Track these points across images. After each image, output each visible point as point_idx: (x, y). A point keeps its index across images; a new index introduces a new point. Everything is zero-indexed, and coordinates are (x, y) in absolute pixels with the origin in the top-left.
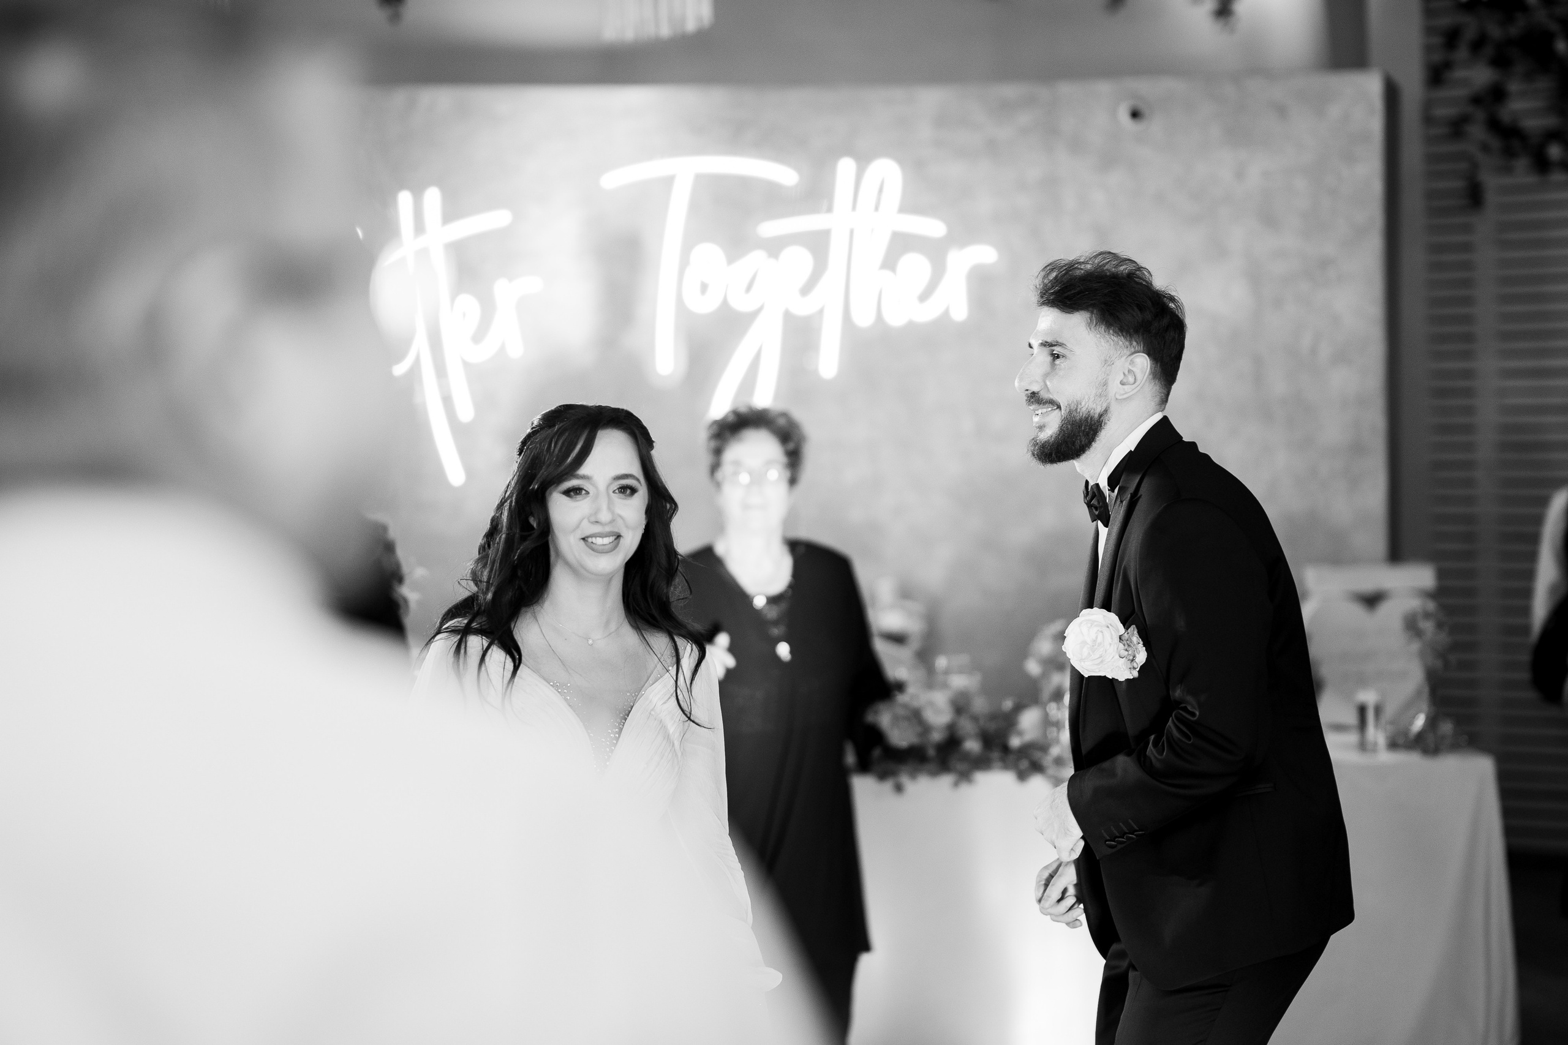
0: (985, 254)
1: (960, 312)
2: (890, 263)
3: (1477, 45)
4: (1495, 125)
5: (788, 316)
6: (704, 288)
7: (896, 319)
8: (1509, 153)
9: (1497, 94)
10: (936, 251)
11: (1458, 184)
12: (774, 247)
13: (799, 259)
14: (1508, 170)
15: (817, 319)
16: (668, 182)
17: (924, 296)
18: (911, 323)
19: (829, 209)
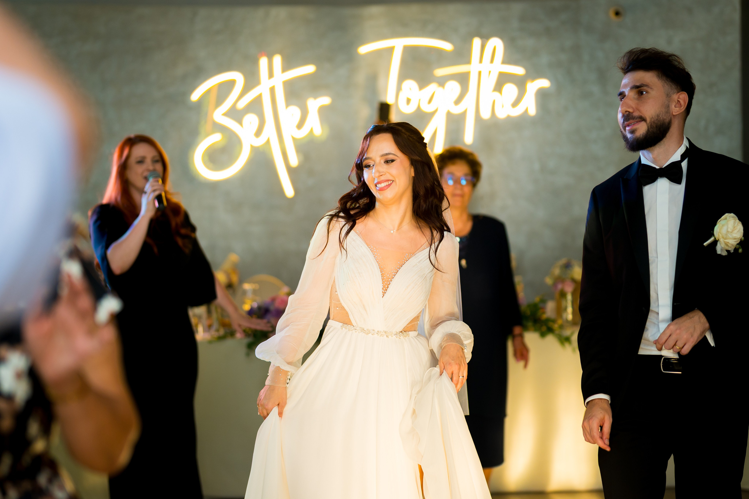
0: (544, 83)
1: (532, 111)
2: (498, 87)
5: (449, 114)
6: (408, 101)
7: (501, 114)
12: (442, 82)
13: (454, 87)
15: (463, 115)
16: (391, 50)
17: (515, 104)
18: (509, 117)
19: (468, 62)
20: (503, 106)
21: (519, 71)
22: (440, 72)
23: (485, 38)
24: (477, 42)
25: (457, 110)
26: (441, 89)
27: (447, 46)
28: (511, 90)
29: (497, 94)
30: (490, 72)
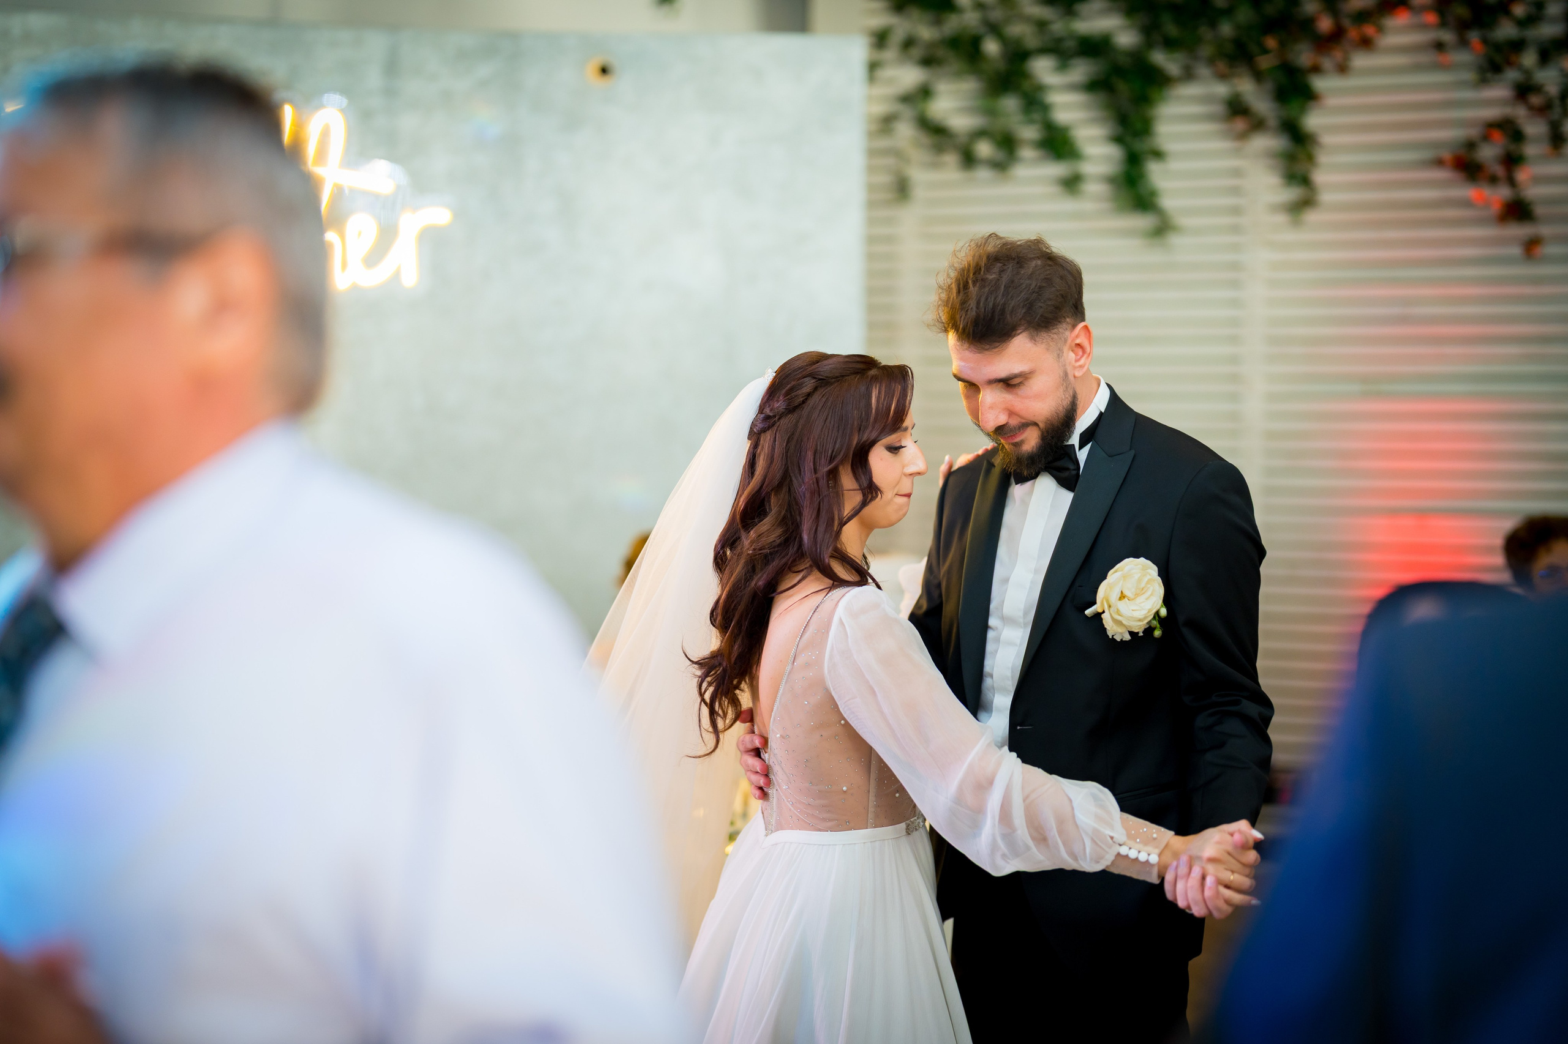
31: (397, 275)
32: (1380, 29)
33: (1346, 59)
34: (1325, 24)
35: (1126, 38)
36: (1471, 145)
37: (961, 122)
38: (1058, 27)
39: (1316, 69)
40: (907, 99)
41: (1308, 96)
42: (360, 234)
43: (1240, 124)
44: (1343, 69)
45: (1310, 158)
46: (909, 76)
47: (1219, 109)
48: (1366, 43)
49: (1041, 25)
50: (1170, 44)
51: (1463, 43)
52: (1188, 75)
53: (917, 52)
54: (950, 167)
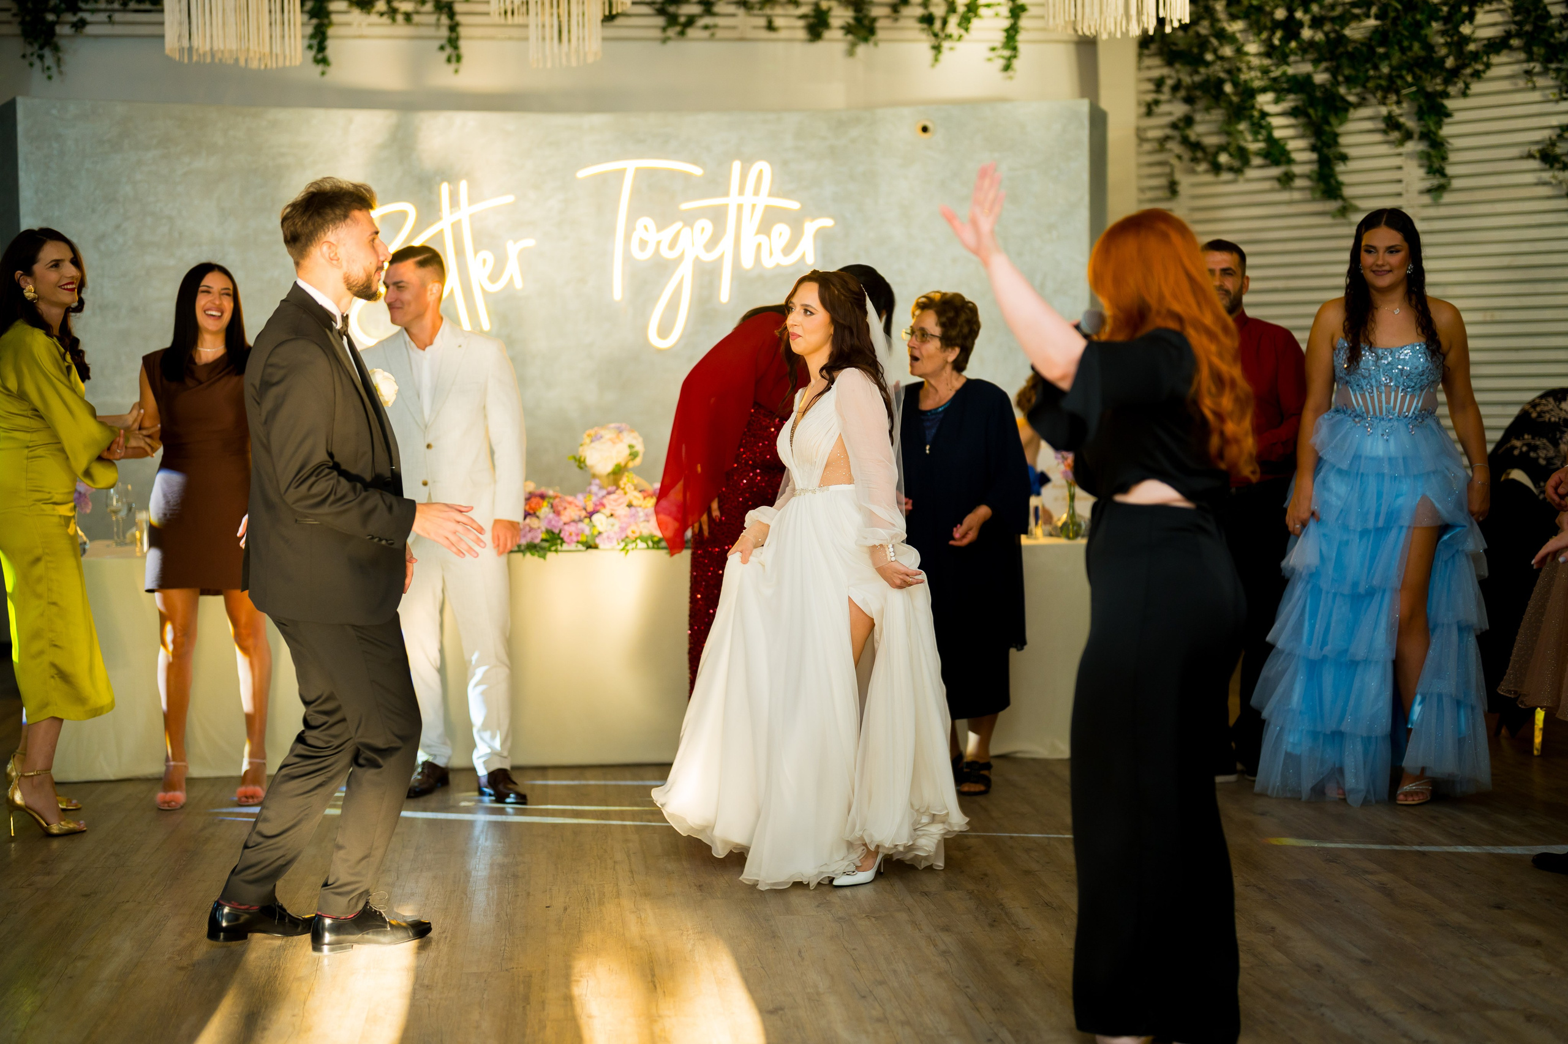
0: (828, 222)
2: (765, 228)
3: (1176, 88)
4: (1185, 141)
5: (697, 261)
6: (643, 244)
7: (768, 263)
8: (1194, 160)
9: (1188, 121)
10: (796, 223)
11: (1163, 181)
12: (689, 219)
13: (705, 226)
14: (1193, 172)
15: (717, 264)
16: (621, 173)
17: (788, 250)
18: (778, 266)
19: (726, 194)
20: (771, 254)
21: (794, 205)
22: (685, 206)
23: (747, 162)
24: (737, 166)
25: (708, 257)
26: (687, 229)
27: (697, 171)
28: (782, 232)
29: (762, 238)
30: (754, 206)
31: (803, 257)
32: (1488, 66)
33: (1467, 86)
34: (1450, 63)
35: (1320, 77)
36: (1553, 144)
37: (1211, 141)
38: (1276, 73)
39: (1446, 95)
40: (1174, 126)
41: (1443, 114)
42: (781, 234)
43: (1395, 135)
44: (1464, 94)
45: (1444, 159)
46: (1179, 109)
47: (1382, 126)
48: (1477, 75)
49: (1265, 71)
50: (1349, 81)
51: (1545, 72)
52: (1362, 103)
53: (1182, 93)
54: (1202, 173)
